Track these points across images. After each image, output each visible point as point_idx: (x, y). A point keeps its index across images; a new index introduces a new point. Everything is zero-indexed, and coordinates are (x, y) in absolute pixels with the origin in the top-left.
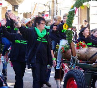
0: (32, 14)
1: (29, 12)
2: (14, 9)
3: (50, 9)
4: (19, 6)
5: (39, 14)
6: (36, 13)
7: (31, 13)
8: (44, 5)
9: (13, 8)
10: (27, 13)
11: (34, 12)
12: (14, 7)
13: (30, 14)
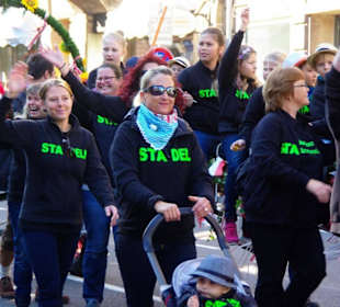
0: (151, 42)
1: (140, 36)
2: (91, 25)
3: (210, 24)
4: (108, 15)
5: (174, 42)
6: (165, 39)
7: (147, 38)
8: (193, 12)
9: (89, 21)
10: (135, 38)
11: (160, 35)
12: (91, 18)
13: (143, 41)
